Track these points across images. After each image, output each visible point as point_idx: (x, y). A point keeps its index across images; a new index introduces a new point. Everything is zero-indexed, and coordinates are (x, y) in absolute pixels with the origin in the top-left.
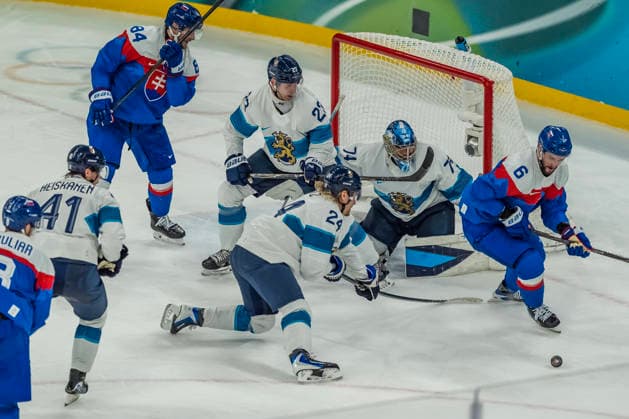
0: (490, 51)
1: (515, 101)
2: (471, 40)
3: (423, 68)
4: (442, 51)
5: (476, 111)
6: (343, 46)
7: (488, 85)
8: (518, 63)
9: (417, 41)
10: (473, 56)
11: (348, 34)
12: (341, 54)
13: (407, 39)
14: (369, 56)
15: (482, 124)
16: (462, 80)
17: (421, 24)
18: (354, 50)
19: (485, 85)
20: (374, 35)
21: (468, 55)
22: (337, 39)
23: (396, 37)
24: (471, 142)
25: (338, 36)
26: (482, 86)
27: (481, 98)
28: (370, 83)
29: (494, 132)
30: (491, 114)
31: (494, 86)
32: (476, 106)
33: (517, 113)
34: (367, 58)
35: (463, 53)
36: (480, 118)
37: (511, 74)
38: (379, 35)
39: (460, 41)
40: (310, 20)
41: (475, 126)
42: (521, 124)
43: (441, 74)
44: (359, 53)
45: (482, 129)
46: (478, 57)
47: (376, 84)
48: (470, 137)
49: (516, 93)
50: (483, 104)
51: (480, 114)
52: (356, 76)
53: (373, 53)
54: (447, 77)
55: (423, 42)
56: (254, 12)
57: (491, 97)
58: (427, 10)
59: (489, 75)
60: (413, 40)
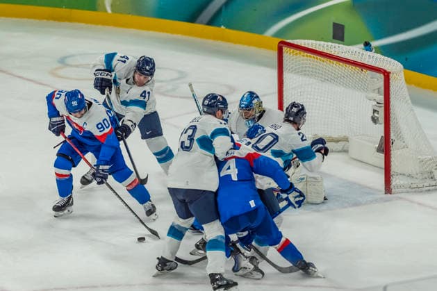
0: (387, 51)
1: (405, 85)
2: (374, 44)
3: (341, 64)
4: (354, 51)
5: (379, 92)
6: (285, 49)
7: (387, 75)
8: (406, 59)
9: (337, 45)
10: (376, 55)
11: (288, 41)
12: (284, 55)
13: (330, 44)
14: (303, 56)
15: (383, 102)
16: (369, 72)
17: (338, 33)
18: (293, 52)
19: (384, 74)
20: (306, 41)
21: (372, 54)
22: (282, 45)
23: (322, 43)
24: (376, 115)
25: (281, 42)
26: (382, 76)
27: (381, 84)
28: (305, 75)
29: (391, 107)
30: (389, 94)
31: (391, 75)
32: (379, 89)
33: (407, 94)
34: (302, 57)
35: (369, 53)
36: (381, 98)
37: (402, 66)
38: (310, 41)
39: (367, 44)
40: (262, 32)
41: (378, 103)
42: (410, 101)
43: (354, 67)
44: (297, 54)
45: (383, 105)
46: (379, 56)
47: (308, 75)
48: (375, 111)
49: (406, 80)
50: (383, 88)
51: (381, 95)
52: (295, 69)
53: (306, 54)
54: (358, 69)
55: (340, 45)
56: (223, 27)
57: (389, 83)
58: (343, 24)
59: (387, 68)
60: (333, 44)
